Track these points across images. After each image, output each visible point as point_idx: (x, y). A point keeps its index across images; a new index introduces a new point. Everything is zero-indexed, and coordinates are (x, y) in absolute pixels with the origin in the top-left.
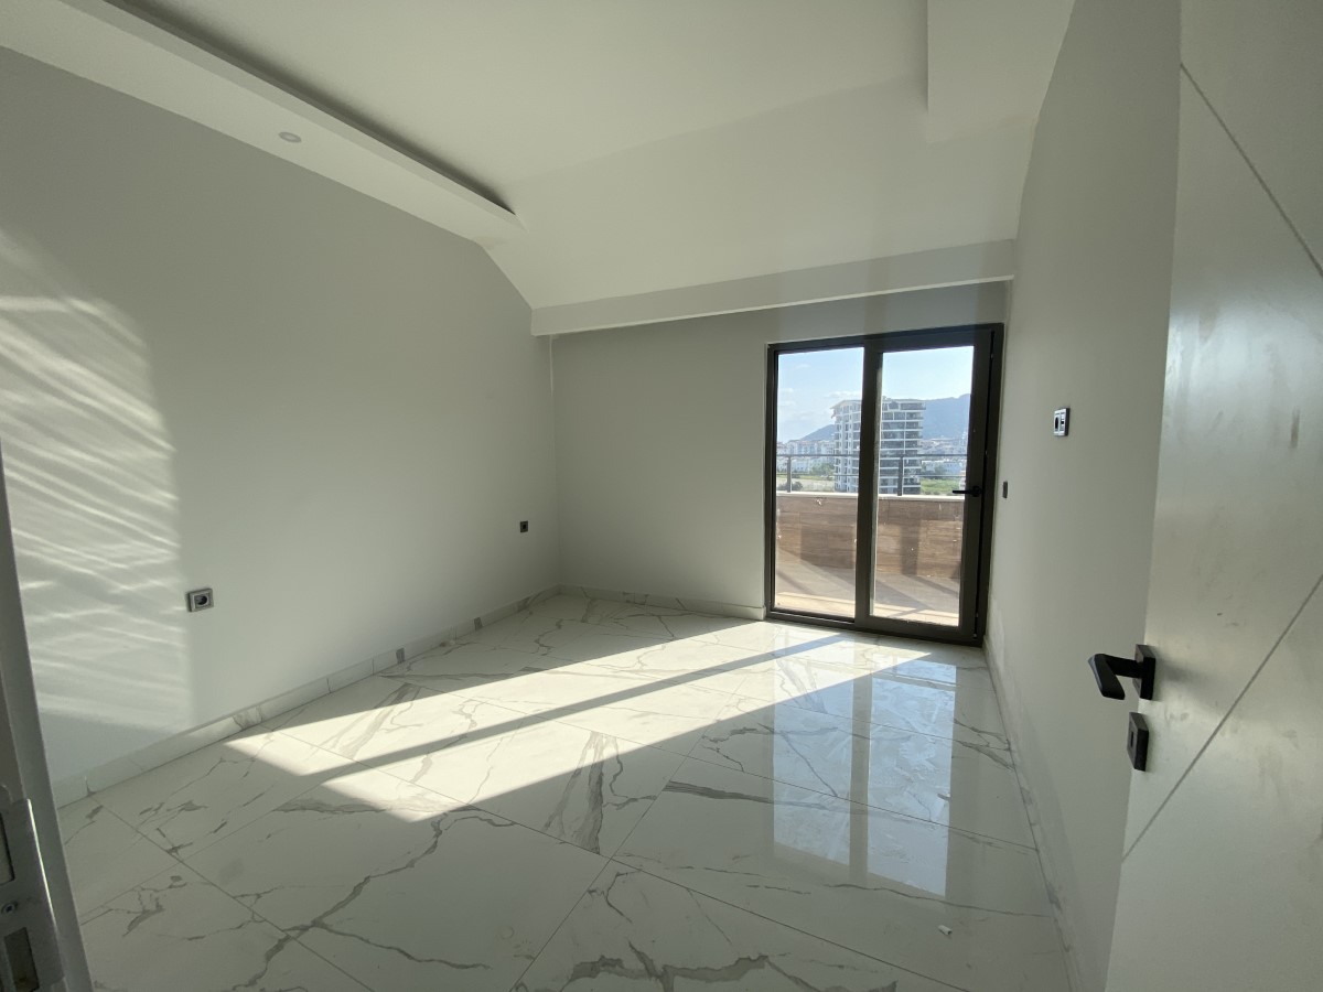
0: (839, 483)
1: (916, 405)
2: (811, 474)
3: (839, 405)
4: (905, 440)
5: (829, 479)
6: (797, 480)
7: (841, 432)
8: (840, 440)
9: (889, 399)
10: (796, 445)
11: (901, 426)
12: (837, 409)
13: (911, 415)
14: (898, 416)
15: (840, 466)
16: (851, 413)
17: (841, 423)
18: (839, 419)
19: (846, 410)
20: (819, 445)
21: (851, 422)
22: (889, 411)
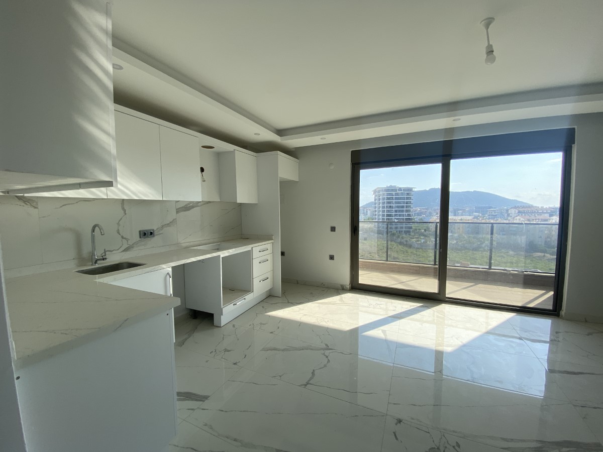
1: (409, 190)
3: (375, 190)
4: (405, 205)
7: (377, 202)
8: (376, 205)
9: (398, 187)
11: (404, 199)
12: (375, 192)
13: (408, 194)
14: (402, 194)
15: (376, 217)
16: (381, 193)
17: (377, 198)
18: (376, 196)
19: (379, 192)
20: (367, 210)
21: (381, 197)
22: (398, 192)
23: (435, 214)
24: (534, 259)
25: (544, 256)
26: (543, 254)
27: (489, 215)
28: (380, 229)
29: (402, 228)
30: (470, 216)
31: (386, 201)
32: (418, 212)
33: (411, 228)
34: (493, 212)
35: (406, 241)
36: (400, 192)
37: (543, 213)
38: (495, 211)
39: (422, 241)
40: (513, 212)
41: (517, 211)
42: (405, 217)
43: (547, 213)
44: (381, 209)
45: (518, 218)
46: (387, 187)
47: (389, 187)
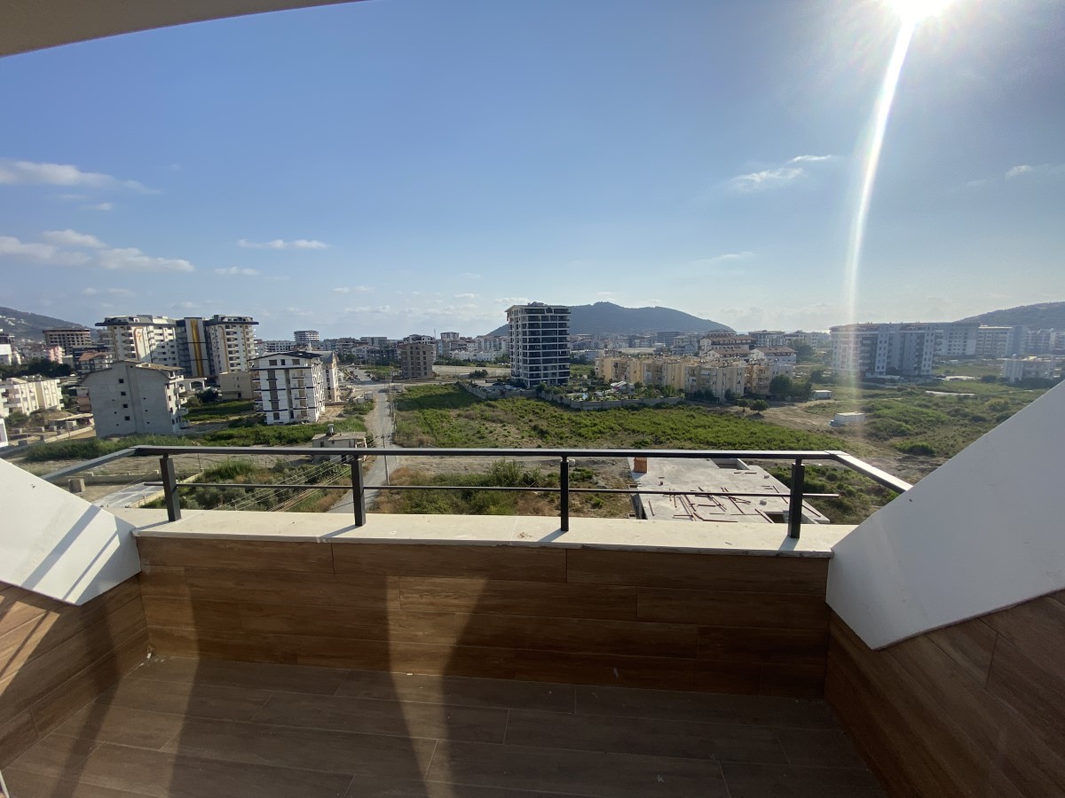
0: (515, 369)
1: (564, 310)
2: (495, 363)
3: (510, 309)
4: (558, 336)
5: (507, 367)
6: (484, 368)
7: (513, 330)
8: (513, 337)
9: (546, 306)
10: (482, 340)
11: (555, 326)
12: (509, 312)
13: (562, 318)
14: (553, 318)
15: (514, 357)
16: (520, 315)
17: (513, 323)
18: (511, 320)
19: (516, 313)
20: (500, 340)
21: (520, 323)
22: (546, 314)
23: (603, 346)
24: (732, 418)
25: (744, 411)
26: (742, 408)
27: (676, 347)
28: (521, 377)
29: (554, 374)
30: (651, 347)
31: (527, 330)
32: (577, 343)
33: (568, 373)
34: (681, 341)
35: (561, 398)
36: (550, 314)
37: (742, 344)
38: (682, 339)
39: (585, 397)
40: (706, 344)
41: (710, 342)
42: (558, 357)
43: (747, 343)
44: (520, 344)
45: (712, 352)
46: (529, 305)
47: (531, 305)
